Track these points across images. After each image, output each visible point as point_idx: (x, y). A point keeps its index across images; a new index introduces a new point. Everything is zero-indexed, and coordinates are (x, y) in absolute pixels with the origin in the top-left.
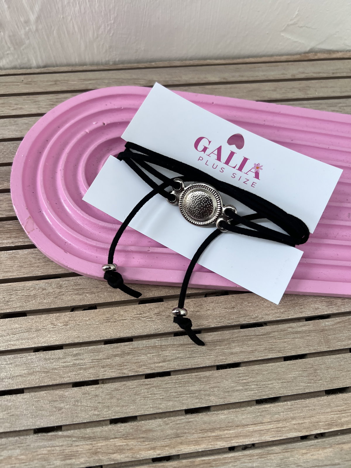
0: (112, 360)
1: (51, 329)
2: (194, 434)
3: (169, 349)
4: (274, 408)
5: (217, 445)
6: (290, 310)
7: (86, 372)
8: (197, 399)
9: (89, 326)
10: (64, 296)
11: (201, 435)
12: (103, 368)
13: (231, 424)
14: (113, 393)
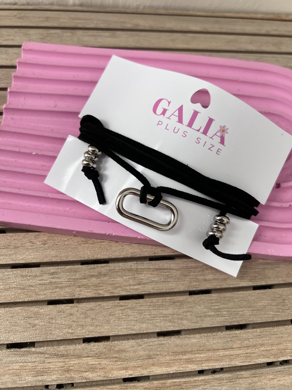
0: (89, 281)
1: (29, 247)
2: (166, 356)
3: (145, 272)
4: (244, 334)
5: (188, 367)
7: (62, 291)
8: (170, 322)
9: (67, 246)
11: (172, 358)
12: (79, 287)
13: (202, 348)
14: (88, 312)
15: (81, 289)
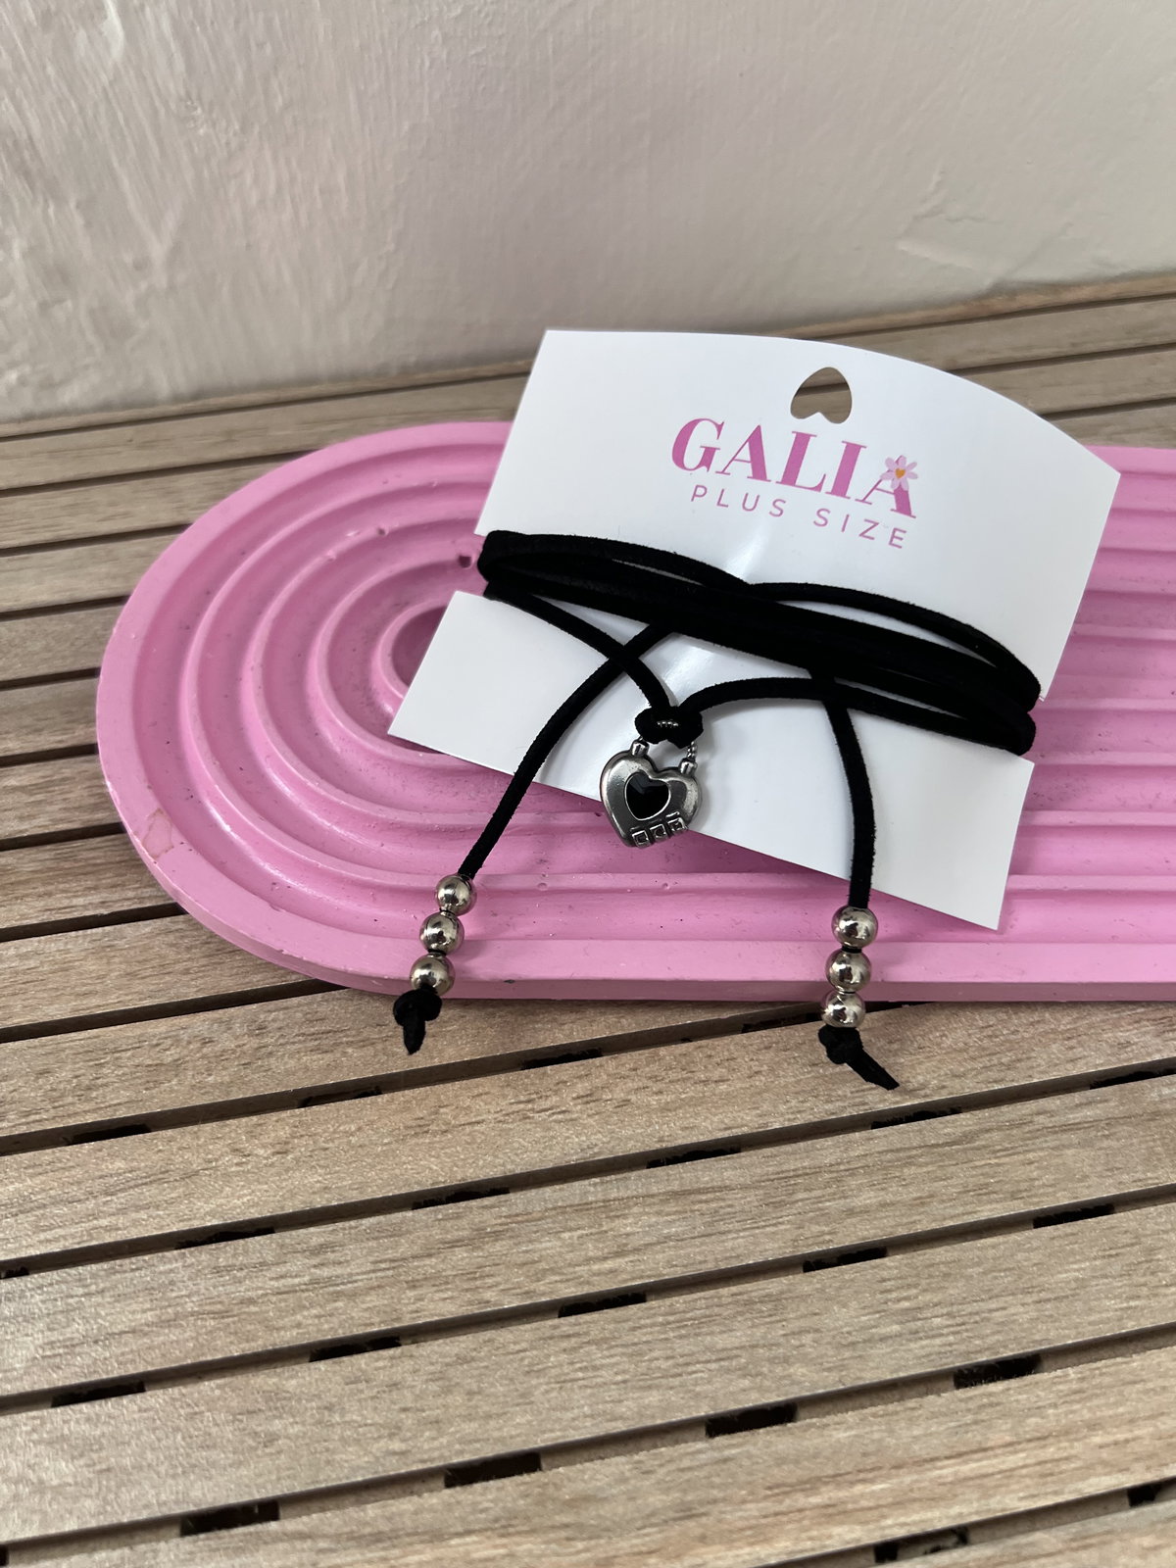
0: (443, 1261)
1: (233, 1169)
2: (744, 1502)
3: (635, 1210)
4: (1020, 1394)
5: (830, 1537)
6: (1033, 1054)
7: (357, 1307)
8: (744, 1376)
10: (272, 1060)
11: (770, 1506)
12: (414, 1287)
13: (873, 1459)
14: (451, 1372)
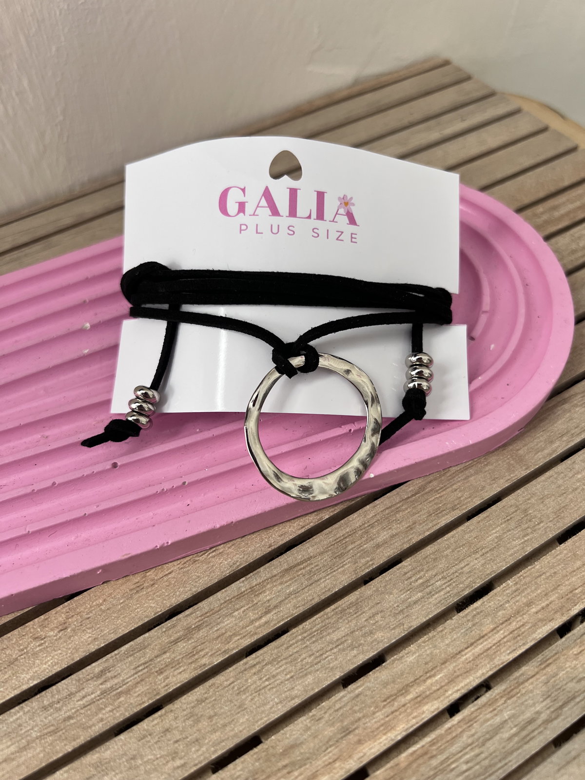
15: (166, 674)
